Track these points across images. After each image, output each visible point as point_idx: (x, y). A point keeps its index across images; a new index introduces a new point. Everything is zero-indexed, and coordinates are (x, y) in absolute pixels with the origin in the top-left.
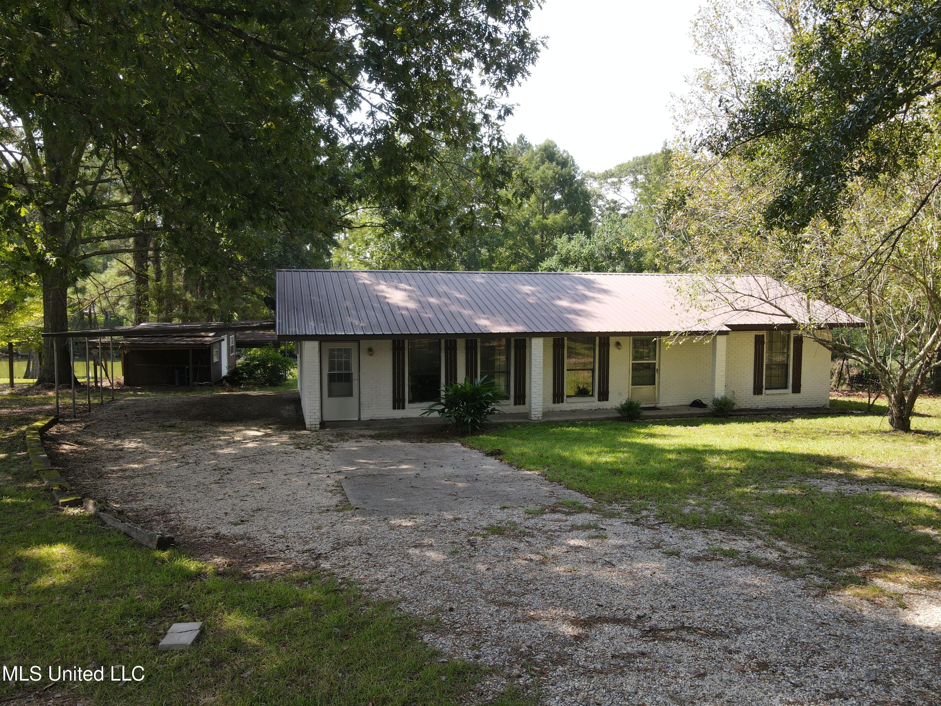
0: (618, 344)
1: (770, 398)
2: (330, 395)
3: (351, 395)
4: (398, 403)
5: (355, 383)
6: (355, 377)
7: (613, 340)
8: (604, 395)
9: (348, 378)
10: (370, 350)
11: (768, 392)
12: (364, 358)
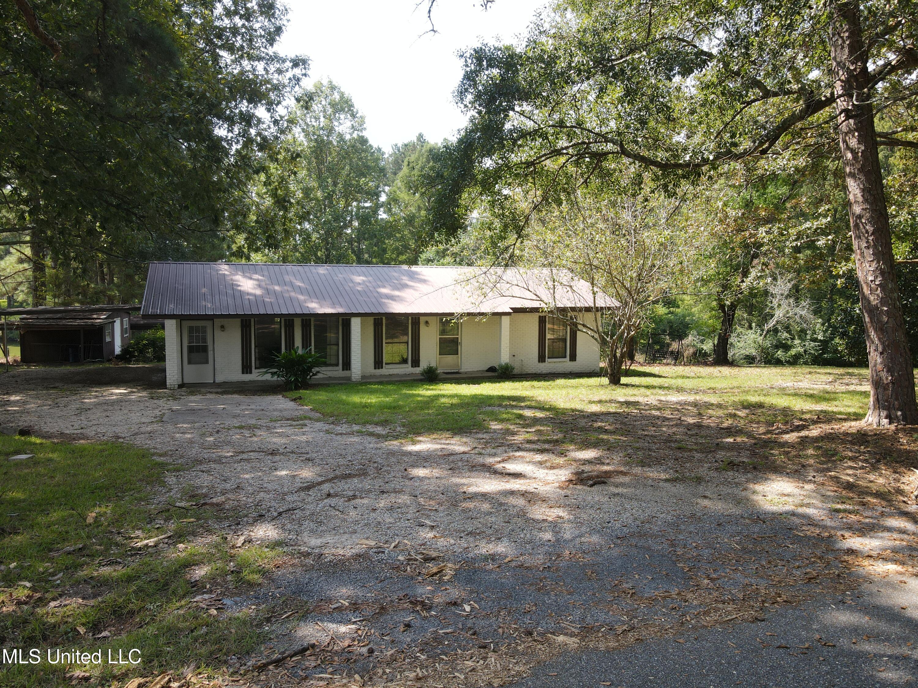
0: (427, 322)
1: (552, 365)
2: (190, 362)
3: (207, 362)
4: (246, 368)
5: (210, 353)
6: (210, 348)
7: (422, 319)
8: (416, 363)
9: (204, 349)
10: (222, 327)
11: (550, 360)
12: (218, 333)
